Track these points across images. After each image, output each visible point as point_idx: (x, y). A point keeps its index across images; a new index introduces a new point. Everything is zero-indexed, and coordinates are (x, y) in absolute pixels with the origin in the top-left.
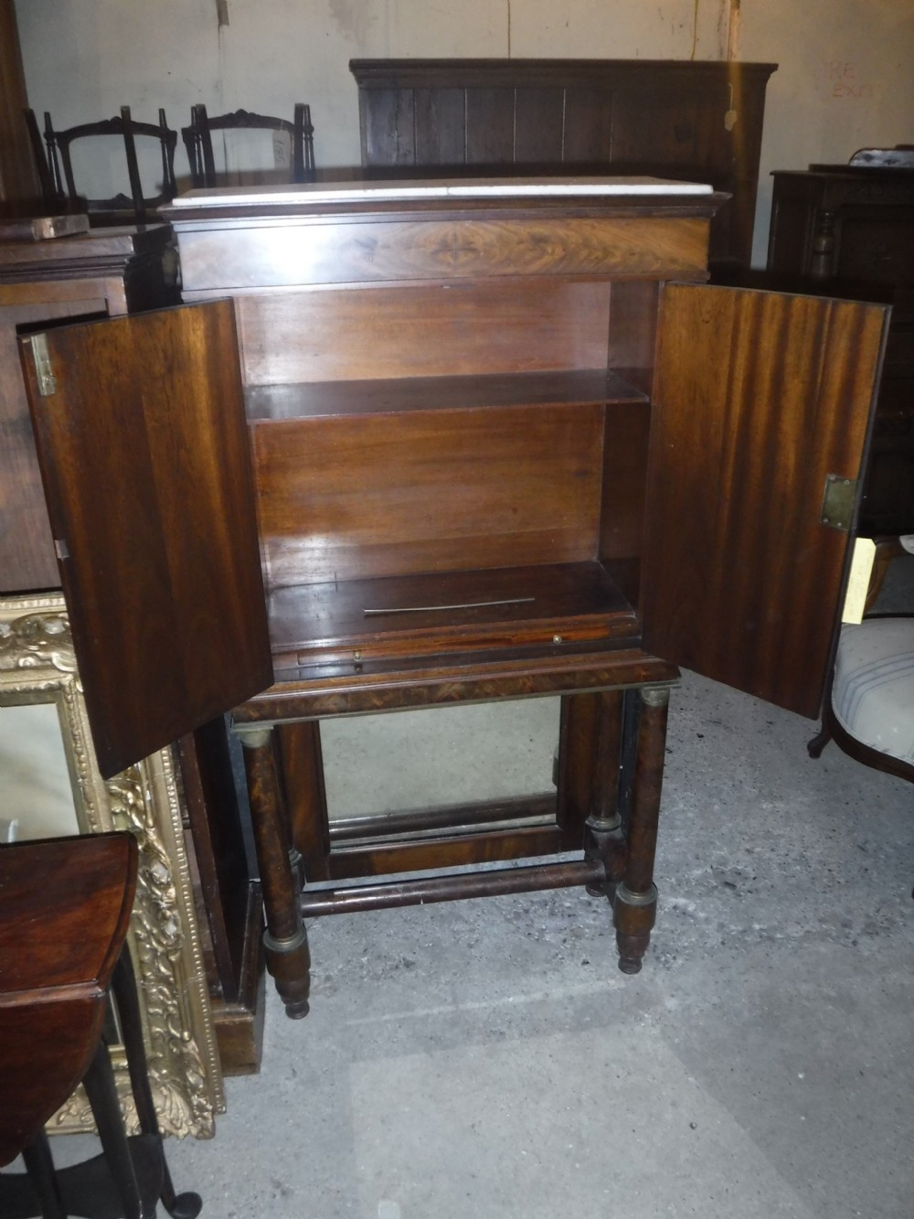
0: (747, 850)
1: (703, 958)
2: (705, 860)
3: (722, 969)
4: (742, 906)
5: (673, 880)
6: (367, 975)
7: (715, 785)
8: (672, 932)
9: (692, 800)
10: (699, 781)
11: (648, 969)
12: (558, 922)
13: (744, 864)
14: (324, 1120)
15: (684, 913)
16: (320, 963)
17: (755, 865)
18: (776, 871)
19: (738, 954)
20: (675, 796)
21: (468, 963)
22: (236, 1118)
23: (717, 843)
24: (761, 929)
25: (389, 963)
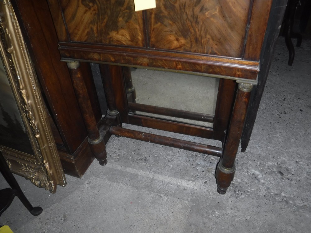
0: (297, 162)
1: (253, 199)
2: (276, 160)
3: (258, 207)
4: (281, 184)
5: (259, 163)
6: (131, 159)
7: (297, 131)
8: (247, 183)
9: (284, 134)
10: (291, 127)
11: (228, 194)
12: (205, 164)
13: (292, 166)
14: (89, 202)
15: (255, 178)
16: (119, 149)
17: (297, 169)
18: (305, 174)
19: (268, 203)
20: (278, 131)
21: (165, 167)
22: (67, 190)
23: (285, 155)
24: (284, 196)
25: (140, 157)
